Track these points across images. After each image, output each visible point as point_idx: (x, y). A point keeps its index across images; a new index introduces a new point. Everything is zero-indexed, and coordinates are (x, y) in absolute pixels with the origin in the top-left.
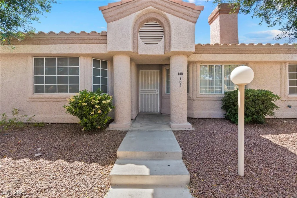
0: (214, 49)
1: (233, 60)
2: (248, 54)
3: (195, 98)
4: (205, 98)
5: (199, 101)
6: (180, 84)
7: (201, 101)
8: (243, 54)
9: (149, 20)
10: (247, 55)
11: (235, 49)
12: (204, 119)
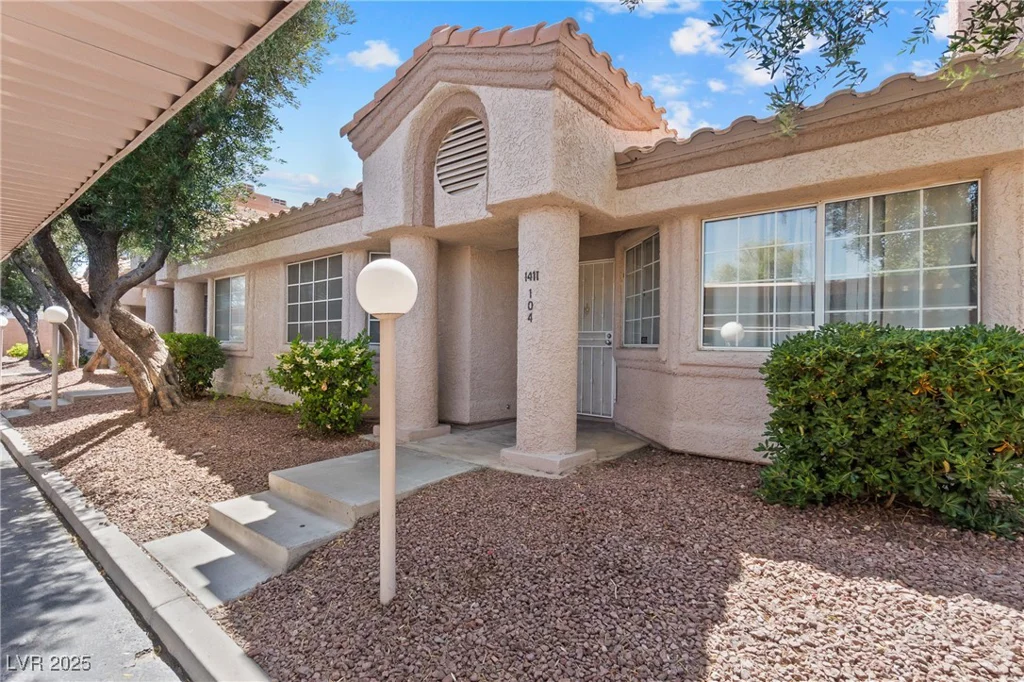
0: (733, 146)
1: (848, 173)
2: (955, 124)
3: (673, 366)
4: (722, 369)
5: (698, 380)
6: (530, 312)
7: (706, 381)
8: (915, 133)
9: (454, 119)
10: (944, 128)
11: (854, 118)
12: (717, 459)
